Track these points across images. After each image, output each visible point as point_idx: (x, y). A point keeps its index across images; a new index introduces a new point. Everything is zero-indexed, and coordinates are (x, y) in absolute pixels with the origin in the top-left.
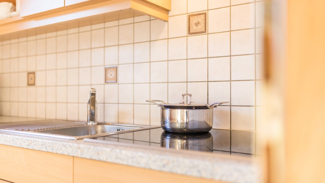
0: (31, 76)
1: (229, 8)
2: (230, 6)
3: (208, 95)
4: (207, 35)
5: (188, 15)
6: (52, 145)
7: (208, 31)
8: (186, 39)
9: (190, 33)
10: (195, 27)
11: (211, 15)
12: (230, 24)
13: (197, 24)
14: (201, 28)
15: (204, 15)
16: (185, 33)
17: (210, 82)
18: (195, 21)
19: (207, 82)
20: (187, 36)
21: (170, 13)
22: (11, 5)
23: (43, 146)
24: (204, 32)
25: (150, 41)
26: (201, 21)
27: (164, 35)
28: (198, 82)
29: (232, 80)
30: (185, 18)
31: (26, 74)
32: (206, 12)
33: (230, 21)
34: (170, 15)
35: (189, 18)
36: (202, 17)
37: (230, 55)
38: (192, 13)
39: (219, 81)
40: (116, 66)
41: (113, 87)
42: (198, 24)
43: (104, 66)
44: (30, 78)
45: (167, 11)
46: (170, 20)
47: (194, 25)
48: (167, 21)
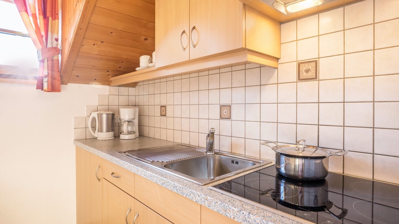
0: (163, 108)
1: (343, 55)
2: (344, 54)
3: (318, 138)
4: (318, 81)
5: (298, 62)
6: (182, 189)
7: (319, 77)
8: (296, 84)
9: (300, 79)
10: (305, 74)
11: (321, 62)
12: (344, 72)
13: (307, 71)
14: (311, 74)
15: (315, 63)
16: (295, 78)
17: (320, 125)
18: (305, 68)
19: (317, 126)
20: (297, 82)
21: (280, 61)
22: (149, 57)
23: (175, 188)
24: (315, 78)
25: (260, 85)
26: (311, 68)
27: (274, 80)
28: (308, 124)
29: (345, 125)
30: (295, 65)
31: (159, 107)
32: (317, 59)
33: (344, 69)
34: (279, 63)
35: (299, 65)
36: (313, 64)
37: (344, 101)
38: (302, 60)
39: (331, 126)
40: (230, 105)
41: (228, 122)
42: (309, 71)
43: (220, 104)
44: (162, 111)
45: (277, 59)
46: (280, 67)
47: (304, 71)
48: (277, 68)
